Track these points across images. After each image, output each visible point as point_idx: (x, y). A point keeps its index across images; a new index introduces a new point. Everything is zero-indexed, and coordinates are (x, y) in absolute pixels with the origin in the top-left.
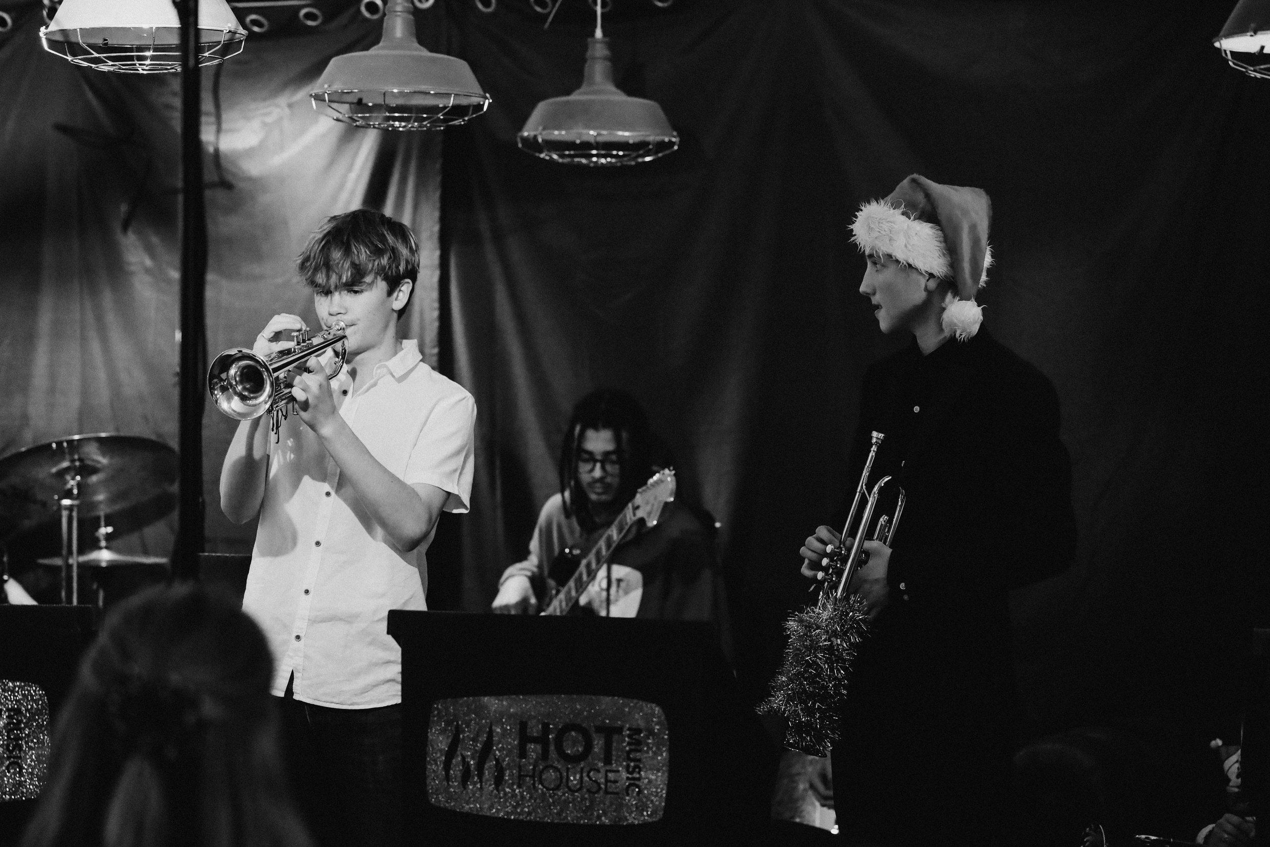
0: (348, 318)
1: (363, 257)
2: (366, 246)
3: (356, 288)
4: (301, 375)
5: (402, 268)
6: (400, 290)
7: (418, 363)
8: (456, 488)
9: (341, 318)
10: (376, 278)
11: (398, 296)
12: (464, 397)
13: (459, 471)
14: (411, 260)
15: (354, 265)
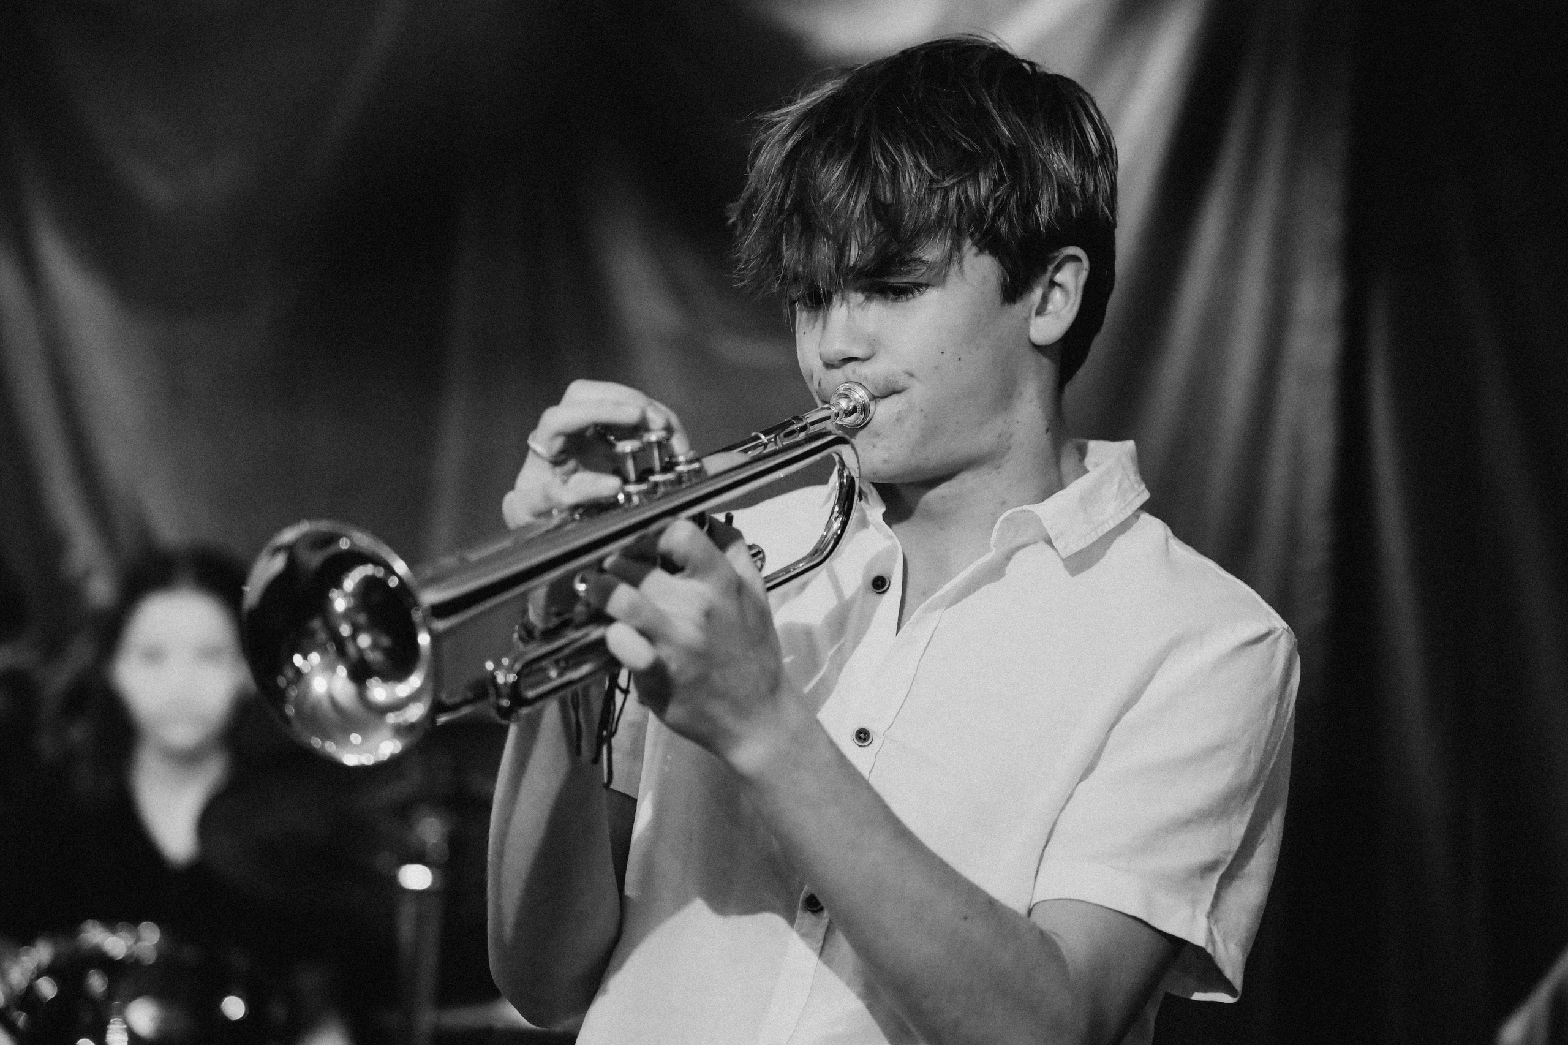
0: (876, 371)
1: (911, 183)
2: (919, 146)
3: (895, 281)
4: (635, 582)
5: (1044, 211)
6: (1053, 284)
7: (1136, 516)
8: (1202, 923)
9: (854, 372)
10: (957, 246)
11: (1045, 299)
12: (1263, 630)
13: (1222, 870)
14: (1083, 186)
15: (878, 208)
